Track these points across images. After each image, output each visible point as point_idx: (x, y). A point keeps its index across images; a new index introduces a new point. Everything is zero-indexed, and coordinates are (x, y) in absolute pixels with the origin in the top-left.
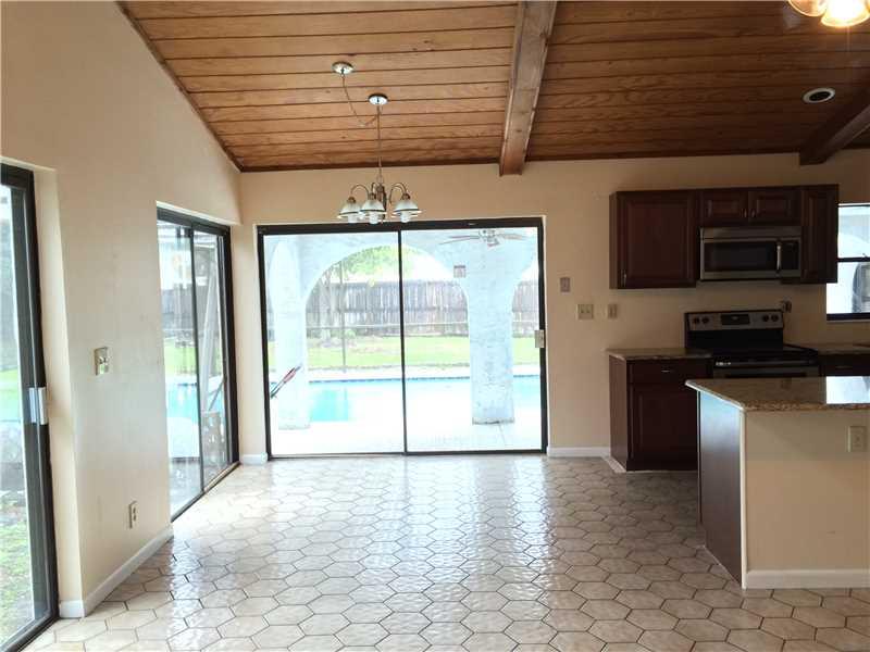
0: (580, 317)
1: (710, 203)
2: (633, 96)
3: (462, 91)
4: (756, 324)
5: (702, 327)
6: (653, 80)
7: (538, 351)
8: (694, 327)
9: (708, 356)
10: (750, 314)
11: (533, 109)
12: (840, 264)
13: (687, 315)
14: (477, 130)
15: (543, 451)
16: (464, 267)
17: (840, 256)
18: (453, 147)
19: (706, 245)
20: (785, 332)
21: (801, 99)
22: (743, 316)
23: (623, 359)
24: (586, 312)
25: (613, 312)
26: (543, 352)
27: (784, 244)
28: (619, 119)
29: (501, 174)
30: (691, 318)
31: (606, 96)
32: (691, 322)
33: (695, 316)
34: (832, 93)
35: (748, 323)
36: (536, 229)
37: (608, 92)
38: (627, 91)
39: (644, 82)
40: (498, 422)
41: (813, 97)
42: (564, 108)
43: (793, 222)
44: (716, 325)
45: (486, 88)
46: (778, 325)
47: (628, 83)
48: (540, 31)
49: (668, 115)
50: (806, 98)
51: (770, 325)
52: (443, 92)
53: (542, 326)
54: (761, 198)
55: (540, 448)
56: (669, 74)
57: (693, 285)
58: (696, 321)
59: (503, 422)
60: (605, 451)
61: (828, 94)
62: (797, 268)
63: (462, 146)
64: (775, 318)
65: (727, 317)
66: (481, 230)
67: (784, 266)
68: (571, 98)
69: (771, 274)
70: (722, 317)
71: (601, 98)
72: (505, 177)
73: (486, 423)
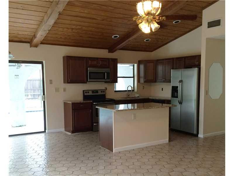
0: (56, 92)
1: (90, 61)
2: (74, 30)
3: (26, 21)
4: (100, 93)
5: (87, 94)
6: (80, 27)
7: (43, 102)
8: (85, 94)
9: (92, 101)
10: (99, 91)
11: (48, 30)
12: (118, 78)
13: (83, 91)
14: (26, 33)
15: (45, 132)
16: (18, 75)
17: (118, 76)
18: (16, 37)
19: (89, 72)
20: (106, 95)
21: (112, 37)
22: (97, 91)
23: (71, 103)
24: (57, 90)
25: (65, 90)
26: (44, 102)
27: (107, 73)
28: (69, 36)
29: (31, 47)
30: (85, 91)
31: (67, 29)
32: (85, 92)
33: (86, 91)
34: (118, 36)
35: (98, 93)
36: (41, 65)
37: (68, 28)
38: (73, 29)
39: (78, 27)
40: (20, 126)
41: (114, 37)
42: (55, 31)
43: (108, 67)
44: (90, 93)
45: (34, 22)
46: (104, 93)
47: (74, 27)
48: (58, 11)
49: (81, 36)
50: (113, 37)
51: (103, 93)
52: (20, 21)
53: (44, 94)
54: (101, 61)
55: (44, 130)
56: (84, 26)
57: (86, 83)
58: (86, 92)
59: (23, 126)
60: (63, 130)
61: (118, 37)
62: (109, 79)
63: (19, 37)
64: (104, 92)
65: (93, 91)
66: (16, 64)
67: (107, 79)
68: (58, 28)
69: (104, 80)
70: (92, 91)
71: (65, 29)
72: (32, 48)
73: (17, 127)
